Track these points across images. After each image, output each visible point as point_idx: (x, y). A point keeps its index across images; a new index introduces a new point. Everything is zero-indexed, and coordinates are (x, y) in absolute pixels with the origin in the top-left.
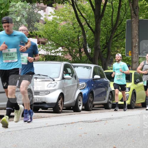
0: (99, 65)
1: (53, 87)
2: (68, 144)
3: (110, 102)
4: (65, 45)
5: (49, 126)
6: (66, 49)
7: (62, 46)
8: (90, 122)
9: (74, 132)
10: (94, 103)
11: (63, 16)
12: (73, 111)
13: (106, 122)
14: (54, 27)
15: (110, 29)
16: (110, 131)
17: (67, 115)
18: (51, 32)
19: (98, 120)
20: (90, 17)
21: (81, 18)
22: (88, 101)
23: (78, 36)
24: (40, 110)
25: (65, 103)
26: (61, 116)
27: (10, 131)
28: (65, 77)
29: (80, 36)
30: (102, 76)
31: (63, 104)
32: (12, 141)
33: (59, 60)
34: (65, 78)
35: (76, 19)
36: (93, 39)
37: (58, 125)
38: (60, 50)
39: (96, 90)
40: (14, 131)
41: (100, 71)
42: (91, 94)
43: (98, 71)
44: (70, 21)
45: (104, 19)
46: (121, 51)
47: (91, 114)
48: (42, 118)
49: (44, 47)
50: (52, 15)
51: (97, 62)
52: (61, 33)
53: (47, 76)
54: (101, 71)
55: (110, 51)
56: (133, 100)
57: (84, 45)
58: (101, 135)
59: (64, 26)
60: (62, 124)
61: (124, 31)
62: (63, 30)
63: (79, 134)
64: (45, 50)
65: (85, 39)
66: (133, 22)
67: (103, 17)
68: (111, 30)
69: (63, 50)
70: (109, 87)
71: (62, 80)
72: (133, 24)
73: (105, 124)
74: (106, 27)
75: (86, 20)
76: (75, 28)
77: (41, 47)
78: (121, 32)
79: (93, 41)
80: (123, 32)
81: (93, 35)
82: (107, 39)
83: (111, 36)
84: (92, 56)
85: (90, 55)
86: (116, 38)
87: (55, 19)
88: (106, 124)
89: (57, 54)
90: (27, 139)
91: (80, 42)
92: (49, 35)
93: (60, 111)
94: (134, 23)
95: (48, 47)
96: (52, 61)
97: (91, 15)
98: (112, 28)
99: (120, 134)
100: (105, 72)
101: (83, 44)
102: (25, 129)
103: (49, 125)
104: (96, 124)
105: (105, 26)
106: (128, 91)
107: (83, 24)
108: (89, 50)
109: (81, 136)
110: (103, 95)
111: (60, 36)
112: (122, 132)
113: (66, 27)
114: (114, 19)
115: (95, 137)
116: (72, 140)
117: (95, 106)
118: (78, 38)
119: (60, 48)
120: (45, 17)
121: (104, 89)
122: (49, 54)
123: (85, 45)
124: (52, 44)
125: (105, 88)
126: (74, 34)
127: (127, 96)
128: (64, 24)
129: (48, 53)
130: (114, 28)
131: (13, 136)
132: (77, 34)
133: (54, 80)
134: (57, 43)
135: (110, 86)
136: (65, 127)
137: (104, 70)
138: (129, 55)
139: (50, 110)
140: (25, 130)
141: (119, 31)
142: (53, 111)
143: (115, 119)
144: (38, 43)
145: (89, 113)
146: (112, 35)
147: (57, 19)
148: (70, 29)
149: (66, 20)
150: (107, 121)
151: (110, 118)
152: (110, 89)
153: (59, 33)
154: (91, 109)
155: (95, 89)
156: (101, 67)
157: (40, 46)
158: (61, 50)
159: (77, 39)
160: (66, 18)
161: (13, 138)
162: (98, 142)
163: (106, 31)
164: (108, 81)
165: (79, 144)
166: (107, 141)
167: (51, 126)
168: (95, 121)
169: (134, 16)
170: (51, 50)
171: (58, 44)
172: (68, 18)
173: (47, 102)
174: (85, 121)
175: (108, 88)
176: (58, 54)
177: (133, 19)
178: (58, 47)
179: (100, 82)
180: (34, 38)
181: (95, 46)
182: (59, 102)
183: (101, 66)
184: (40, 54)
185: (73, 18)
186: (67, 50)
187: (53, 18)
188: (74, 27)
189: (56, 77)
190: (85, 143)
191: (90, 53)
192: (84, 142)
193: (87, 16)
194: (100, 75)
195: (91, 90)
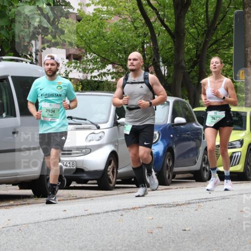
0: (183, 98)
1: (96, 140)
2: (127, 248)
3: (205, 167)
4: (119, 61)
5: (90, 215)
6: (121, 68)
7: (113, 63)
8: (168, 207)
9: (138, 224)
10: (176, 169)
11: (113, 5)
12: (135, 186)
13: (199, 206)
14: (97, 27)
15: (202, 28)
16: (206, 224)
17: (124, 193)
18: (91, 37)
19: (183, 203)
20: (164, 7)
21: (148, 9)
22: (163, 166)
23: (143, 43)
24: (73, 184)
25: (119, 171)
26: (114, 194)
27: (17, 225)
28: (119, 121)
29: (147, 43)
30: (189, 119)
31: (117, 172)
32: (22, 244)
33: (107, 88)
34: (119, 124)
35: (138, 11)
36: (170, 48)
37: (107, 212)
38: (109, 70)
39: (177, 146)
40: (24, 224)
41: (184, 110)
42: (169, 153)
43: (181, 109)
44: (126, 14)
45: (192, 10)
46: (225, 71)
47: (170, 190)
48: (77, 200)
49: (78, 65)
50: (93, 3)
51: (180, 92)
52: (111, 39)
53: (85, 120)
54: (187, 109)
55: (205, 70)
56: (249, 165)
57: (154, 60)
58: (189, 230)
59: (115, 24)
60: (115, 211)
61: (229, 32)
62: (113, 33)
63: (147, 229)
64: (81, 70)
65: (156, 50)
66: (246, 15)
67: (190, 7)
68: (206, 30)
69: (114, 70)
70: (204, 139)
71: (114, 126)
72: (247, 18)
73: (197, 210)
74: (196, 25)
75: (157, 13)
76: (136, 28)
77: (73, 64)
78: (225, 35)
79: (171, 51)
80: (227, 35)
81: (172, 40)
82: (197, 48)
83: (206, 42)
84: (170, 81)
85: (166, 79)
86: (214, 47)
87: (99, 11)
88: (199, 209)
89: (104, 77)
90: (50, 239)
91: (148, 55)
92: (88, 41)
93: (111, 185)
94: (249, 17)
95: (87, 64)
96: (94, 90)
97: (168, 3)
98: (208, 27)
99: (226, 229)
100: (194, 111)
101: (152, 59)
102: (46, 221)
103: (91, 213)
104: (180, 210)
105: (194, 25)
106: (240, 146)
107: (151, 21)
108: (164, 70)
109: (152, 233)
110: (191, 155)
111: (109, 43)
112: (230, 226)
113: (120, 26)
114: (211, 9)
115: (179, 235)
116: (134, 241)
117: (177, 176)
118: (143, 47)
119: (109, 67)
120: (79, 7)
121: (193, 144)
122: (89, 78)
123: (156, 60)
124: (94, 59)
125: (195, 141)
126: (135, 41)
127: (238, 156)
128: (116, 21)
129: (86, 76)
130: (211, 28)
131: (23, 233)
132: (141, 39)
133: (98, 128)
134: (103, 56)
135: (204, 136)
136: (122, 215)
137: (193, 108)
138: (241, 78)
139: (92, 183)
140: (46, 223)
141: (220, 33)
142: (97, 185)
143: (215, 200)
144: (67, 58)
145: (166, 189)
146: (207, 39)
147: (102, 11)
148: (127, 31)
149: (119, 14)
150: (201, 204)
151: (205, 197)
152: (204, 144)
153: (106, 38)
154: (169, 181)
155: (176, 143)
156: (187, 102)
157: (71, 64)
158: (111, 71)
159: (141, 49)
160: (120, 9)
161: (23, 237)
162: (184, 243)
163: (196, 33)
164: (201, 128)
165: (148, 248)
166: (201, 242)
167: (95, 215)
168: (177, 205)
169: (248, 4)
170: (92, 70)
171: (105, 58)
172: (123, 9)
173: (86, 170)
174: (158, 205)
175: (200, 140)
176: (104, 79)
177: (247, 10)
178: (106, 64)
179: (186, 131)
180: (60, 48)
181: (174, 62)
182: (108, 170)
183: (186, 99)
184: (72, 77)
185: (133, 9)
186: (122, 70)
187: (95, 10)
188: (135, 25)
189: (102, 121)
190: (159, 246)
191: (166, 75)
192: (158, 244)
193: (160, 5)
194: (186, 117)
195: (170, 146)
